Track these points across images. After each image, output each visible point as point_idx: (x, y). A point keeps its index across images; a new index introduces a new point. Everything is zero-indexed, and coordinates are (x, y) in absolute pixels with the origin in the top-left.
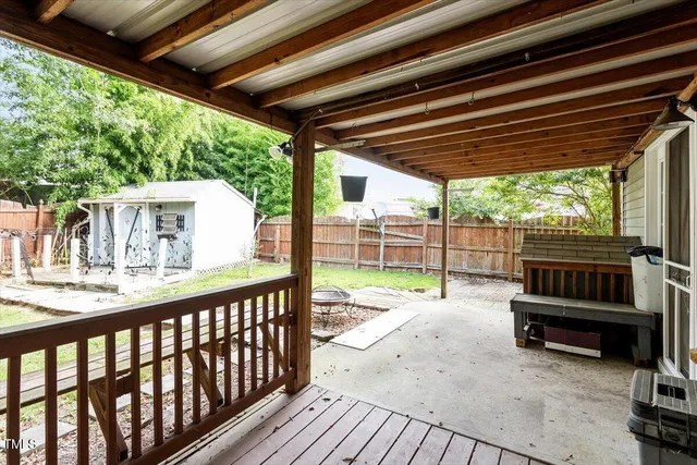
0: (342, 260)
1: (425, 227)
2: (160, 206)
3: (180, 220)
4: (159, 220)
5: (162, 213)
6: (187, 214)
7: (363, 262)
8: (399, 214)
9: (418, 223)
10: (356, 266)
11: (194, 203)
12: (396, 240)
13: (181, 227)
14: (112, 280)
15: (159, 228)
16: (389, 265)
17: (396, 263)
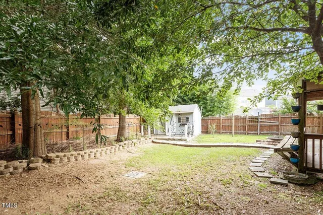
0: (240, 132)
1: (280, 118)
2: (180, 114)
3: (188, 119)
4: (179, 119)
5: (181, 116)
6: (190, 117)
7: (249, 132)
8: (266, 114)
9: (276, 117)
10: (247, 134)
11: (192, 113)
12: (265, 123)
13: (188, 121)
14: (183, 138)
15: (179, 122)
16: (262, 133)
17: (265, 132)
